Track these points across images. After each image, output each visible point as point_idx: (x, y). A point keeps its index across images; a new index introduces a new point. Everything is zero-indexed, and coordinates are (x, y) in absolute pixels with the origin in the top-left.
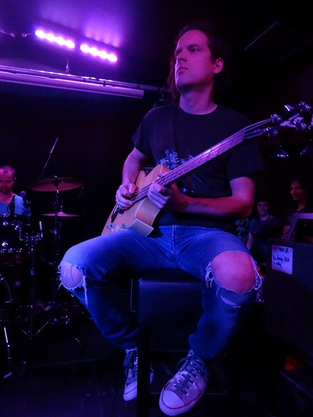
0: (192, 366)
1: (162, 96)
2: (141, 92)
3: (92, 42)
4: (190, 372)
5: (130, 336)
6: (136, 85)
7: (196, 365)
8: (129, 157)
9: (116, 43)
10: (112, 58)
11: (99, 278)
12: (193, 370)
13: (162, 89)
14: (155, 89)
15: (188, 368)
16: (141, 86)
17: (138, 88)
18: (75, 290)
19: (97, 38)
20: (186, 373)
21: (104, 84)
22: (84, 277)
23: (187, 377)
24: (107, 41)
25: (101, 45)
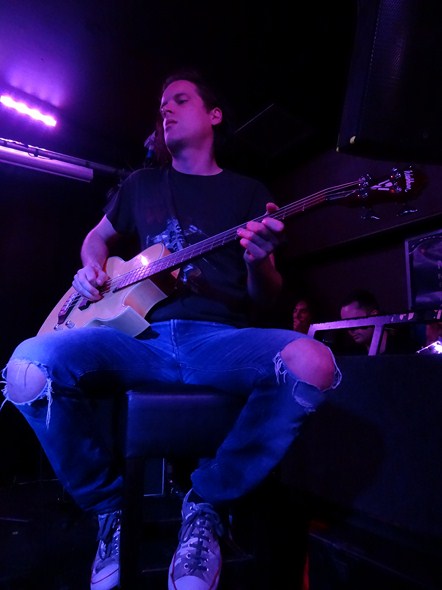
0: (200, 526)
2: (89, 172)
3: (19, 94)
4: (199, 536)
5: (111, 487)
6: (84, 161)
7: (204, 523)
8: (89, 234)
9: (56, 101)
10: (50, 121)
11: (72, 383)
12: (203, 532)
14: (111, 169)
15: (196, 531)
16: (92, 164)
17: (87, 166)
18: (33, 404)
19: (28, 90)
20: (194, 540)
21: (36, 153)
22: (49, 382)
23: (199, 546)
24: (43, 96)
25: (33, 100)
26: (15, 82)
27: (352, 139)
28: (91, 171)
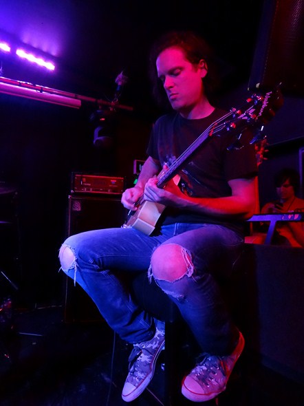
1: (100, 107)
2: (78, 102)
3: (29, 48)
4: (208, 368)
6: (74, 95)
9: (54, 53)
10: (50, 66)
13: (100, 101)
14: (93, 100)
15: (207, 363)
16: (79, 96)
17: (76, 98)
19: (35, 45)
21: (41, 90)
23: (207, 372)
24: (45, 49)
25: (38, 52)
26: (25, 40)
27: (258, 85)
28: (80, 101)
